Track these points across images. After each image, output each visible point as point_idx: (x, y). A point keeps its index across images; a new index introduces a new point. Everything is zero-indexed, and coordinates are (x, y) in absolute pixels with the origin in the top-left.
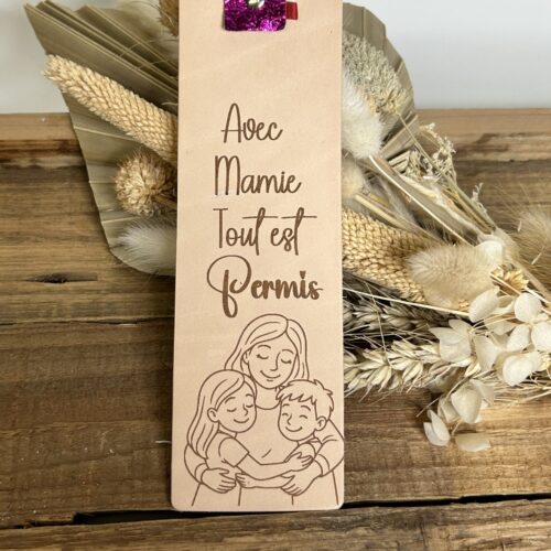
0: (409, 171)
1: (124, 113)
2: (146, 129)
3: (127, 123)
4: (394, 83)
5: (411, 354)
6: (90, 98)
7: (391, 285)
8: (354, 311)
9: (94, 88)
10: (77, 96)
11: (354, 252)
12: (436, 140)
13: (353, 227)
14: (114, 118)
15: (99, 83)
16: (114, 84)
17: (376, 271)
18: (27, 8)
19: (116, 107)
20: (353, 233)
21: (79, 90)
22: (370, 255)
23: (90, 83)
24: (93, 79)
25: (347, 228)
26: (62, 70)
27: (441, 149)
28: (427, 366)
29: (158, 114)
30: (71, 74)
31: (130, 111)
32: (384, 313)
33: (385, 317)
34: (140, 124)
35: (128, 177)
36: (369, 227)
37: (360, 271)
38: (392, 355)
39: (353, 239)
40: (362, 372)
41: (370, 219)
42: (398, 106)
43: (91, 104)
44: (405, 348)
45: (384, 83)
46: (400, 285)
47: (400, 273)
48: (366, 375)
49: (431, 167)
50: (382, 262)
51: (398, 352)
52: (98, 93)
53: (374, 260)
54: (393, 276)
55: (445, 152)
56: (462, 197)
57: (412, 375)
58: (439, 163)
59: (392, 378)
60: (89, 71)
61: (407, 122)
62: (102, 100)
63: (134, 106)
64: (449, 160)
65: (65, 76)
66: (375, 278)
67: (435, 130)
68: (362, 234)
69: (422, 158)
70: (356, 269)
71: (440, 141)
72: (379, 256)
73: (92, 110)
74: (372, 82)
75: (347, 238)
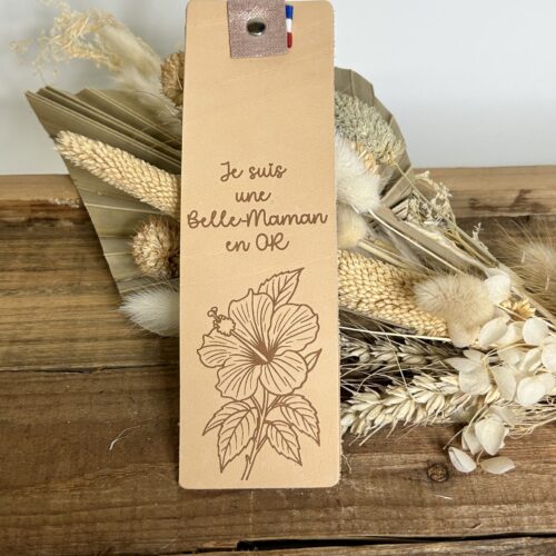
0: (410, 217)
1: (137, 180)
2: (160, 194)
3: (142, 191)
4: (389, 137)
5: (432, 386)
6: (103, 170)
7: (406, 324)
8: (371, 351)
9: (107, 159)
10: (90, 168)
11: (369, 295)
12: (432, 186)
13: (365, 271)
14: (128, 187)
15: (111, 155)
16: (126, 154)
17: (390, 312)
18: (28, 95)
19: (129, 175)
20: (366, 277)
21: (92, 162)
22: (383, 297)
23: (102, 155)
24: (105, 151)
25: (359, 272)
26: (75, 145)
27: (438, 194)
28: (448, 397)
29: (169, 179)
30: (84, 148)
31: (143, 179)
32: (400, 351)
33: (402, 355)
34: (153, 190)
35: (146, 240)
36: (380, 270)
37: (375, 313)
38: (414, 390)
39: (366, 282)
40: (386, 407)
41: (380, 263)
42: (394, 156)
43: (104, 175)
44: (426, 381)
45: (379, 137)
46: (414, 324)
47: (413, 312)
48: (390, 410)
49: (430, 211)
50: (395, 302)
51: (420, 387)
52: (111, 164)
53: (388, 302)
54: (407, 315)
55: (441, 197)
56: (462, 237)
57: (435, 406)
58: (438, 208)
59: (416, 411)
60: (101, 144)
61: (405, 171)
62: (115, 170)
63: (146, 173)
64: (447, 204)
65: (78, 151)
66: (389, 319)
67: (430, 177)
68: (374, 277)
69: (421, 204)
70: (372, 311)
71: (436, 187)
72: (392, 297)
73: (107, 180)
74: (367, 137)
75: (360, 282)
